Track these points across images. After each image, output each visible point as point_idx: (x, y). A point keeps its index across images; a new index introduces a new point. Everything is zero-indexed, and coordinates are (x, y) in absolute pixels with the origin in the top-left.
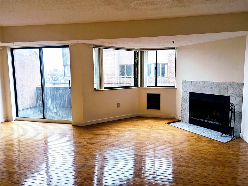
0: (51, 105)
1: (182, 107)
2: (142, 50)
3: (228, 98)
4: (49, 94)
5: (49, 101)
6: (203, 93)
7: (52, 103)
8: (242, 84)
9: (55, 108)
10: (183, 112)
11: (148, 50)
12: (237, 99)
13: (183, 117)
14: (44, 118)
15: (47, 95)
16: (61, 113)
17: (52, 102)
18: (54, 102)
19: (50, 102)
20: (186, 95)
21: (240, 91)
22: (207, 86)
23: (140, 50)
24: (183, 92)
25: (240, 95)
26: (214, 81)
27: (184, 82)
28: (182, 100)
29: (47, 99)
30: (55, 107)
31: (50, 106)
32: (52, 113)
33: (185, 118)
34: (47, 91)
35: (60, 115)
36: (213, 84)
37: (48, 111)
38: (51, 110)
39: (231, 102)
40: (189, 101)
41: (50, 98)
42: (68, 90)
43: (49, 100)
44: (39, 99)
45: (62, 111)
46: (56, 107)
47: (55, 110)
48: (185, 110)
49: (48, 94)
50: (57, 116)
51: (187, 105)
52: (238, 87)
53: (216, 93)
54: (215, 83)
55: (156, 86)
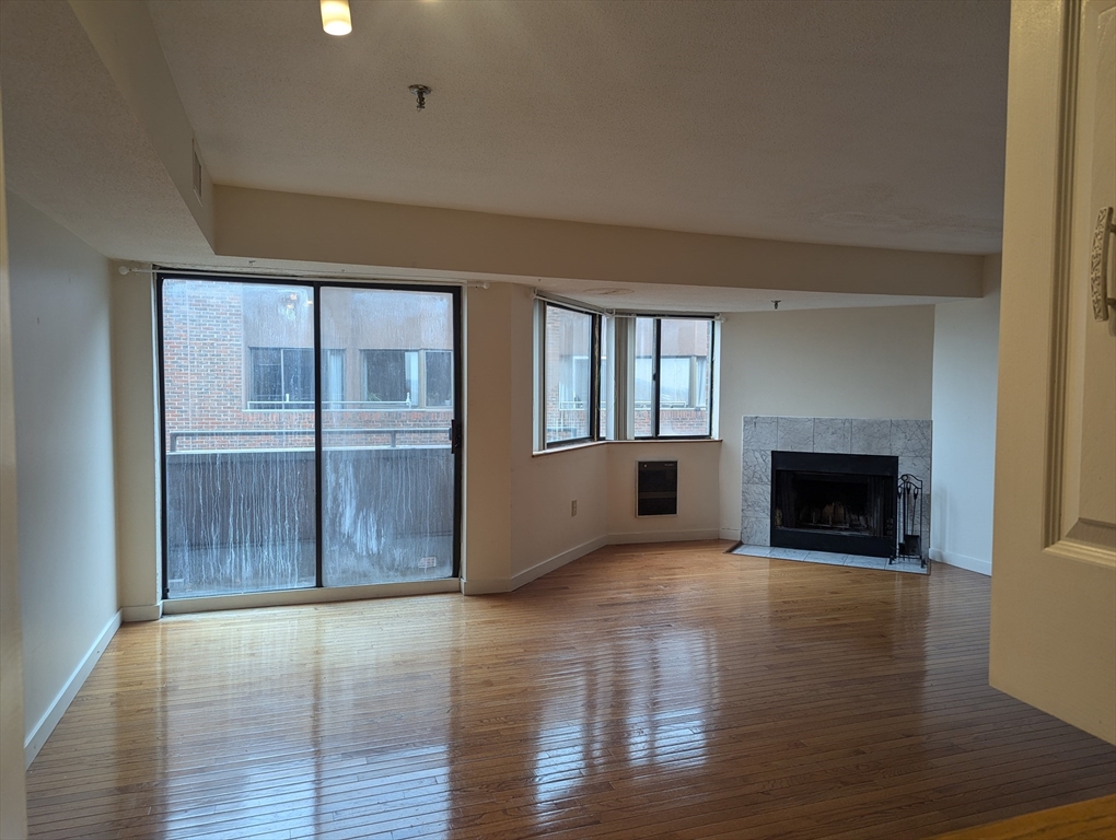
0: (355, 523)
1: (745, 500)
2: (622, 314)
3: (892, 462)
4: (347, 480)
5: (348, 507)
6: (818, 450)
7: (361, 517)
8: (929, 424)
9: (374, 536)
10: (748, 513)
11: (639, 315)
12: (917, 461)
13: (749, 530)
14: (319, 584)
15: (337, 483)
16: (398, 553)
17: (359, 509)
18: (372, 509)
19: (349, 513)
20: (760, 460)
21: (924, 442)
22: (831, 430)
23: (616, 313)
24: (746, 451)
25: (925, 453)
26: (850, 418)
27: (752, 422)
28: (746, 478)
29: (335, 499)
30: (374, 529)
31: (351, 531)
32: (359, 557)
33: (759, 534)
34: (342, 466)
35: (397, 563)
36: (847, 424)
37: (340, 553)
38: (355, 545)
39: (902, 470)
40: (770, 478)
41: (353, 495)
42: (436, 458)
43: (348, 503)
44: (290, 505)
45: (405, 547)
46: (378, 532)
47: (373, 545)
48: (757, 509)
49: (342, 480)
50: (381, 568)
51: (763, 492)
52: (919, 432)
53: (857, 451)
54: (854, 423)
55: (656, 435)
